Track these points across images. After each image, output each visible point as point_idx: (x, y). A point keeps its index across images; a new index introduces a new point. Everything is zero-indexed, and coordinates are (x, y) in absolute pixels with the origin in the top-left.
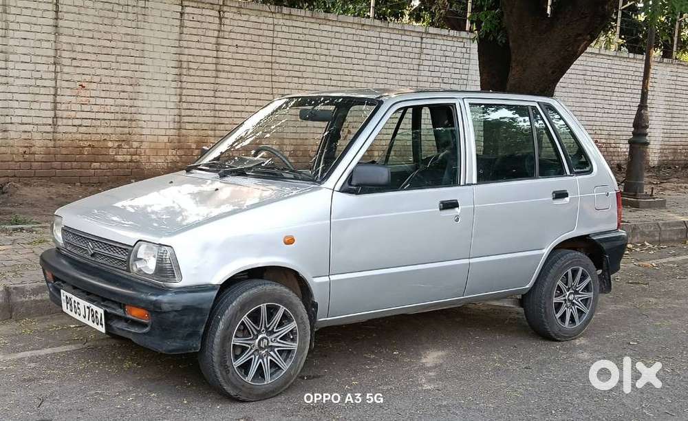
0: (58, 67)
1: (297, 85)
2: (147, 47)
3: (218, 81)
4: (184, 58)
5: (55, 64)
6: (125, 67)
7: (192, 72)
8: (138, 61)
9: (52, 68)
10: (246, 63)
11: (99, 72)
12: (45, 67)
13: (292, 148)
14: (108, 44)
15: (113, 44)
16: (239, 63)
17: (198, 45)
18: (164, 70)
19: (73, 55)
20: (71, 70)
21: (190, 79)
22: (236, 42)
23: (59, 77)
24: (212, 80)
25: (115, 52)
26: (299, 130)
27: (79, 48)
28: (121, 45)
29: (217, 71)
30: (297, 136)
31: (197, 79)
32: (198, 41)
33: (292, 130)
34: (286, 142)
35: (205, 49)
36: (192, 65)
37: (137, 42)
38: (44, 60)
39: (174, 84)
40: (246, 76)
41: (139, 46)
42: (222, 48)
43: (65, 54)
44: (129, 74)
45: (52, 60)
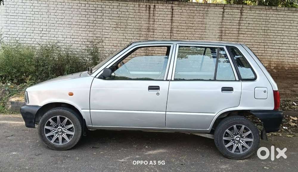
0: (172, 34)
1: (279, 39)
2: (207, 26)
3: (239, 37)
4: (223, 29)
5: (171, 33)
6: (198, 33)
7: (227, 34)
8: (203, 31)
9: (169, 34)
10: (253, 30)
11: (187, 35)
12: (167, 34)
13: (275, 65)
14: (191, 25)
15: (193, 25)
16: (249, 30)
17: (230, 24)
18: (214, 34)
19: (178, 30)
20: (177, 35)
21: (226, 37)
22: (248, 22)
23: (172, 37)
24: (236, 38)
25: (194, 28)
26: (280, 58)
27: (180, 27)
28: (196, 25)
29: (238, 33)
30: (279, 60)
31: (229, 37)
32: (230, 22)
33: (276, 58)
34: (272, 63)
35: (233, 25)
36: (227, 32)
37: (203, 24)
38: (167, 31)
39: (218, 39)
40: (253, 36)
41: (203, 25)
42: (242, 24)
43: (175, 29)
44: (199, 36)
45: (170, 31)
